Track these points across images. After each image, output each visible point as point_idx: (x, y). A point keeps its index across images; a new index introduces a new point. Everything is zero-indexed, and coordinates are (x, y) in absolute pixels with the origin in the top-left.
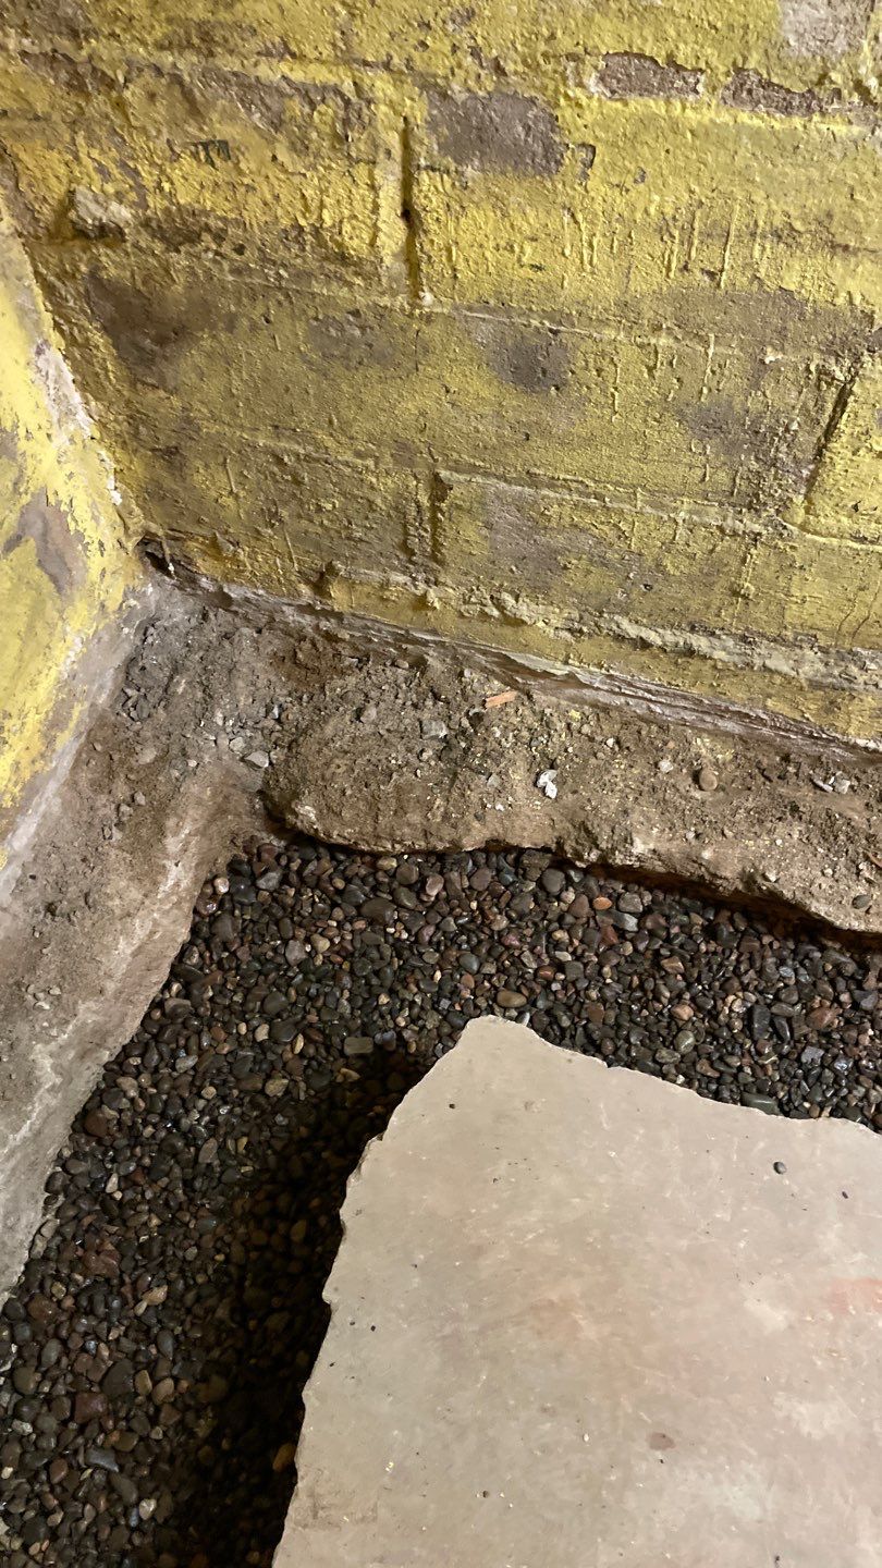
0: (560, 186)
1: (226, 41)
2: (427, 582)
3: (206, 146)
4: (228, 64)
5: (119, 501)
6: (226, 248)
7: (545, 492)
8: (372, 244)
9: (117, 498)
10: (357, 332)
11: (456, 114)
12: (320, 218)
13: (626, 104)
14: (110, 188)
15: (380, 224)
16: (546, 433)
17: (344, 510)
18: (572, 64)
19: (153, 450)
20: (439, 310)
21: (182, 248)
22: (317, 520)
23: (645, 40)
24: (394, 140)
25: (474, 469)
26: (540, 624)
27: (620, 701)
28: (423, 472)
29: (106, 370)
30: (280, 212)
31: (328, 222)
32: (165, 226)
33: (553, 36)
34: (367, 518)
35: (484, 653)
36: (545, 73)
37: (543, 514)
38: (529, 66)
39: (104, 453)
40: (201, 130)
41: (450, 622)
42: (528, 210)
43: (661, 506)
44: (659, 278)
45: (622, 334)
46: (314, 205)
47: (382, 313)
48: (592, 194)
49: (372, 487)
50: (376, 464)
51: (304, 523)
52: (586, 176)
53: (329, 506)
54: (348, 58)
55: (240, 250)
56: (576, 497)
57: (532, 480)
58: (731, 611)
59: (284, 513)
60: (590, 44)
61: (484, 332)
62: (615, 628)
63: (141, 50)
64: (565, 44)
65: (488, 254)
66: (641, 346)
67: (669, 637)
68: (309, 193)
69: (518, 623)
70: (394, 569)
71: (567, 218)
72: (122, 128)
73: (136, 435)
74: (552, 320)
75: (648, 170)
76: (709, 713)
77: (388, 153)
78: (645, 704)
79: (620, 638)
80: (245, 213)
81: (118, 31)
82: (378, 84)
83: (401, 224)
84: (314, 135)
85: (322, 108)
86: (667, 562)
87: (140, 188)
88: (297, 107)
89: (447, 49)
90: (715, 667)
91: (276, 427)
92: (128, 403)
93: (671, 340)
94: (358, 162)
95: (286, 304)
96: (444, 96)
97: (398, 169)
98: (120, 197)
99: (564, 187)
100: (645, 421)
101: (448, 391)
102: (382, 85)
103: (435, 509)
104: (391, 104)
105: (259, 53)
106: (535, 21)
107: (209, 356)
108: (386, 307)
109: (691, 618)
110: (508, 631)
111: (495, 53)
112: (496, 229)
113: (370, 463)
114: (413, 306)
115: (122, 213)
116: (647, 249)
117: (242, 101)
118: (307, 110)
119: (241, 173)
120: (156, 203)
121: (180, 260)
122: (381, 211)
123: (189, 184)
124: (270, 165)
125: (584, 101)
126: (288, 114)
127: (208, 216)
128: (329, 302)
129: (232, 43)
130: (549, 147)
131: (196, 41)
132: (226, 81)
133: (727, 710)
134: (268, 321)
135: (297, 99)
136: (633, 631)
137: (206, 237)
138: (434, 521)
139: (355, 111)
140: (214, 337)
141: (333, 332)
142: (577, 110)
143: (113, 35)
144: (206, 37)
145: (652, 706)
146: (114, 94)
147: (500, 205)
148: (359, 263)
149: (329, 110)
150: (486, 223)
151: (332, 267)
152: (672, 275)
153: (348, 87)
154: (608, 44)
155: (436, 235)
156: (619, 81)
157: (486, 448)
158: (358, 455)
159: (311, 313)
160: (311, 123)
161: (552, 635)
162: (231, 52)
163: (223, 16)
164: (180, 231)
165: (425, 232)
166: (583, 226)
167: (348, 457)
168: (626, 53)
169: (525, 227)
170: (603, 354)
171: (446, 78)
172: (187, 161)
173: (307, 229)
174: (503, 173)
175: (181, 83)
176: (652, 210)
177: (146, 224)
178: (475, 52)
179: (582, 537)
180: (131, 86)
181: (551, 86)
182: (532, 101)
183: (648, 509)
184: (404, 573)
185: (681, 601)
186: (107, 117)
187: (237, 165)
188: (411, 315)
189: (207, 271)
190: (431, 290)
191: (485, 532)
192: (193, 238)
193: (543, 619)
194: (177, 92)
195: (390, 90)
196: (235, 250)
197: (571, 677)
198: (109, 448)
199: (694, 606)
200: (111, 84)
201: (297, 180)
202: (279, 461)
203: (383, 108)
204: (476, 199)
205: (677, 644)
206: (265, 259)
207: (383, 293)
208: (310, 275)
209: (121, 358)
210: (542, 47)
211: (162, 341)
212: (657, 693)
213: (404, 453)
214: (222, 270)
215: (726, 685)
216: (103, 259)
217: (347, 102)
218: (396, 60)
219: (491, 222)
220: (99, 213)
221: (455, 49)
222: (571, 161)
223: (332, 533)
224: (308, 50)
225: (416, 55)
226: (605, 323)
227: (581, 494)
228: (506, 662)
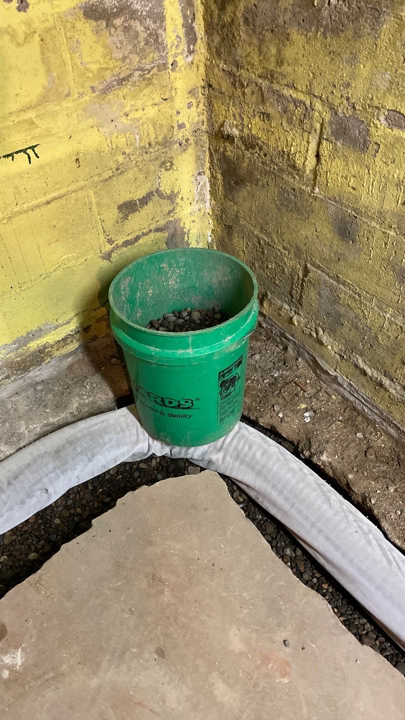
0: (366, 158)
1: (277, 79)
2: (295, 312)
3: (264, 114)
4: (276, 87)
5: (210, 241)
6: (262, 154)
7: (341, 286)
8: (304, 164)
9: (210, 240)
10: (293, 197)
11: (338, 121)
12: (290, 150)
13: (392, 131)
14: (235, 123)
15: (308, 157)
16: (345, 260)
17: (275, 270)
18: (377, 111)
19: (225, 225)
20: (319, 196)
21: (250, 150)
22: (266, 271)
23: (402, 107)
24: (318, 126)
25: (319, 267)
26: (329, 347)
27: (352, 399)
28: (303, 263)
29: (219, 189)
30: (279, 144)
31: (292, 152)
32: (246, 140)
33: (372, 99)
34: (281, 276)
35: (308, 353)
36: (368, 112)
37: (338, 296)
38: (363, 109)
39: (211, 221)
40: (263, 108)
41: (299, 334)
42: (354, 165)
43: (381, 308)
44: (394, 205)
45: (378, 225)
46: (290, 144)
47: (302, 192)
48: (376, 164)
49: (285, 263)
50: (289, 254)
51: (262, 271)
52: (375, 156)
53: (270, 267)
54: (310, 93)
55: (265, 155)
56: (351, 292)
57: (337, 279)
58: (401, 371)
59: (257, 265)
60: (384, 104)
61: (331, 210)
62: (356, 360)
63: (254, 76)
64: (376, 102)
65: (339, 178)
66: (384, 233)
67: (375, 375)
68: (289, 139)
69: (321, 343)
70: (286, 302)
71: (367, 171)
72: (242, 102)
73: (221, 217)
74: (355, 212)
75: (397, 159)
76: (385, 421)
77: (315, 130)
78: (362, 405)
79: (356, 366)
80: (269, 141)
81: (249, 68)
82: (317, 104)
83: (315, 159)
84: (294, 118)
85: (299, 109)
86: (379, 336)
87: (243, 125)
88: (292, 106)
89: (339, 96)
90: (390, 397)
91: (262, 228)
92: (222, 204)
93: (395, 234)
94: (306, 131)
95: (274, 179)
96: (336, 114)
97: (317, 138)
98: (237, 126)
99: (367, 158)
100: (381, 267)
101: (316, 231)
102: (318, 105)
103: (303, 280)
104: (319, 113)
105: (285, 85)
106: (368, 92)
107: (248, 193)
108: (303, 190)
109: (386, 369)
110: (318, 346)
111: (353, 101)
112: (343, 169)
113: (287, 252)
114: (312, 192)
115: (236, 132)
116: (391, 191)
117: (277, 101)
118: (295, 108)
119: (271, 127)
120: (246, 131)
121: (248, 154)
122: (309, 152)
123: (256, 127)
124: (280, 126)
125: (379, 126)
126: (289, 108)
127: (259, 140)
128: (286, 183)
129: (278, 79)
130: (365, 141)
131: (269, 76)
132: (274, 93)
133: (391, 422)
134: (268, 185)
135: (292, 104)
136: (362, 364)
137: (257, 148)
138: (302, 286)
139: (308, 111)
140: (251, 186)
141: (286, 195)
142: (376, 129)
143: (248, 69)
144: (272, 76)
145: (364, 407)
146: (243, 89)
147: (346, 159)
148: (298, 170)
149: (300, 111)
150: (340, 166)
151: (290, 170)
152: (398, 205)
153: (308, 103)
154: (389, 106)
155: (324, 166)
156: (392, 121)
157: (325, 260)
158: (284, 248)
159: (281, 185)
160: (294, 114)
161: (332, 355)
162: (278, 82)
163: (278, 70)
164: (250, 143)
165: (321, 164)
166: (371, 176)
167: (281, 248)
168: (395, 111)
169: (353, 171)
170: (370, 232)
171: (337, 107)
172: (257, 118)
173: (286, 153)
174: (349, 147)
175: (261, 90)
176: (395, 176)
177: (242, 138)
178: (348, 99)
179: (351, 312)
180: (248, 88)
181: (369, 118)
182: (363, 122)
183: (376, 308)
184: (289, 305)
185: (383, 358)
186: (240, 98)
187: (270, 123)
188: (310, 196)
189: (255, 160)
190: (319, 188)
191: (317, 296)
192: (253, 147)
193: (332, 346)
194: (260, 92)
195: (320, 108)
196: (264, 155)
197: (336, 377)
198: (213, 220)
199: (387, 363)
200: (243, 86)
201: (286, 133)
202: (259, 242)
203: (317, 113)
204: (339, 155)
205: (377, 378)
206: (272, 161)
207: (304, 184)
208: (283, 170)
209: (224, 186)
210: (368, 102)
211: (237, 183)
212: (366, 401)
213: (298, 253)
214: (259, 161)
215: (393, 408)
216: (228, 148)
217: (307, 108)
218: (323, 97)
219: (342, 166)
220: (229, 130)
221: (342, 96)
222: (372, 147)
223: (270, 278)
224: (299, 86)
225: (330, 96)
226: (373, 219)
227: (353, 291)
228: (315, 362)
